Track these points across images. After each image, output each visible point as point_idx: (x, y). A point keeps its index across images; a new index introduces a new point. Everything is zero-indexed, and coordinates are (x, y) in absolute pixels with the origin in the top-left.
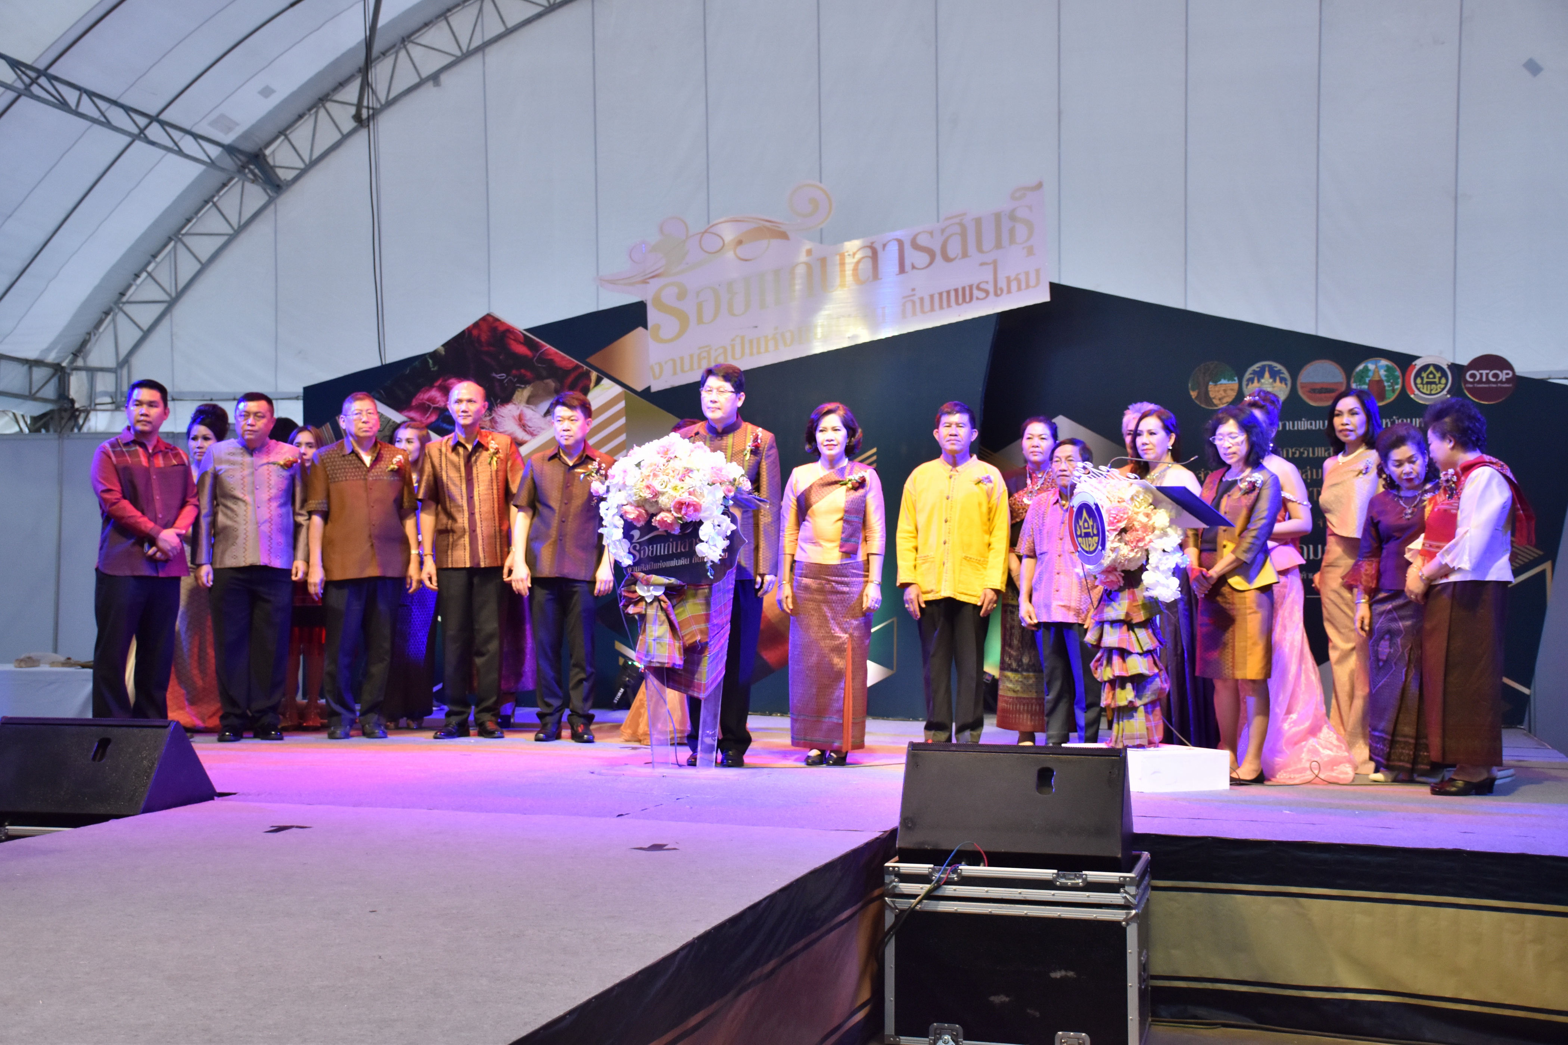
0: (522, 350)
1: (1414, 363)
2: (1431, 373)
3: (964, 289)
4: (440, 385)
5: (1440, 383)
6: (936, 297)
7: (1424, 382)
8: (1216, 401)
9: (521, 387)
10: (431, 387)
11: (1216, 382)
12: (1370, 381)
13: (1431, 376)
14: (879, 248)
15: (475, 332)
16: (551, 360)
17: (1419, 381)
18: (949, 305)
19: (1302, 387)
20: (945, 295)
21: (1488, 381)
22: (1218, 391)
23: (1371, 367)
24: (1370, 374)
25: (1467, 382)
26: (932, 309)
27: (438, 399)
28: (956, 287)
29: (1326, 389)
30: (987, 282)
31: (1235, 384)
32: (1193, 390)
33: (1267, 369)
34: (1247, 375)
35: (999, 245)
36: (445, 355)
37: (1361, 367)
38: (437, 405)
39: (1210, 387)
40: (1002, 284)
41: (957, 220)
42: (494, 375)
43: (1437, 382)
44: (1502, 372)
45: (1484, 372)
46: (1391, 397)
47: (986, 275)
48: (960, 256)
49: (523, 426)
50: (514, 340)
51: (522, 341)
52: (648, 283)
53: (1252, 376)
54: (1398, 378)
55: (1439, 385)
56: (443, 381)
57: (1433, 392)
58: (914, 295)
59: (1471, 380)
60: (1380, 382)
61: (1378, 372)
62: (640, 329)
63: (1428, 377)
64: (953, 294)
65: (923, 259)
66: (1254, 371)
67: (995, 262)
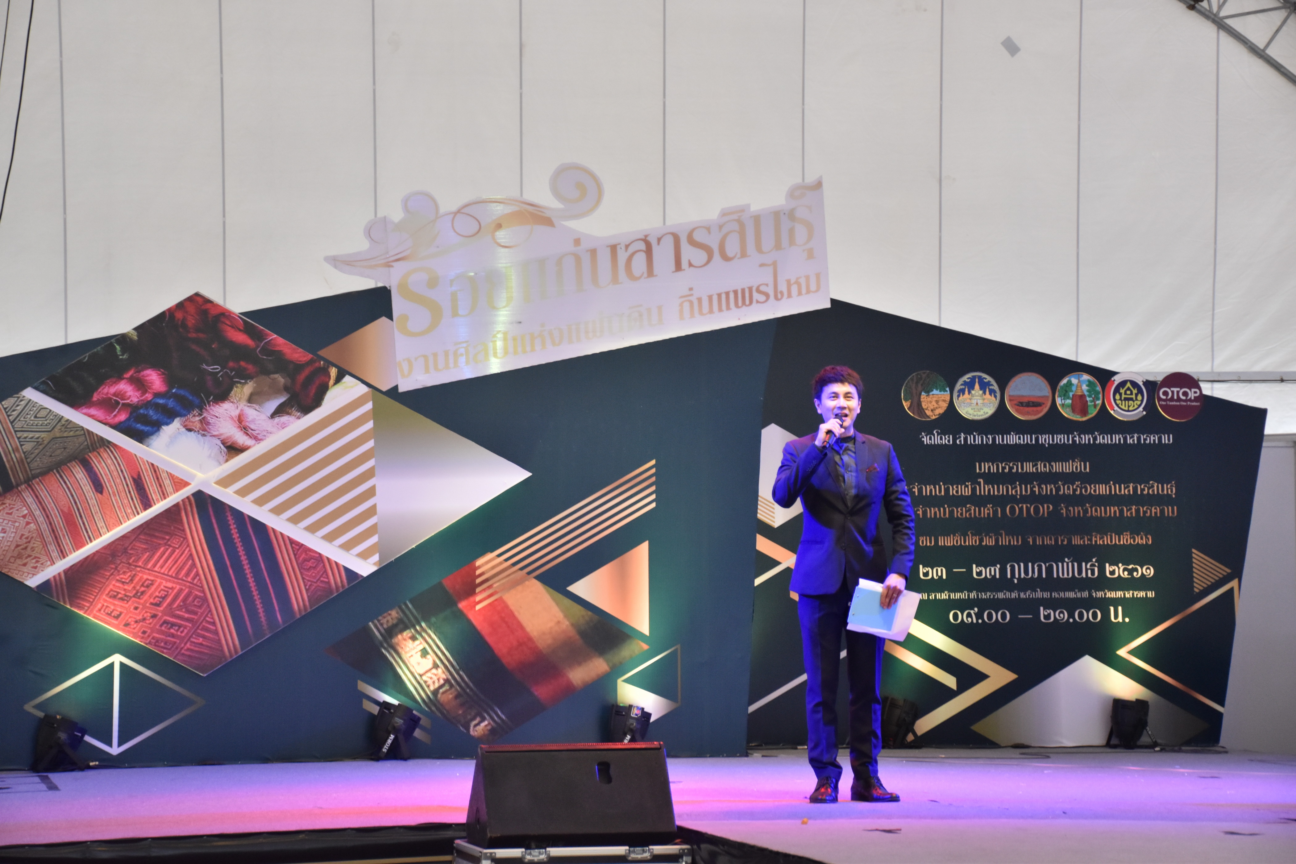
0: (241, 338)
1: (1113, 379)
2: (1128, 389)
3: (743, 291)
4: (132, 376)
5: (1136, 399)
6: (715, 299)
7: (1123, 399)
8: (928, 413)
9: (240, 383)
10: (120, 378)
11: (928, 392)
12: (1073, 395)
13: (1128, 392)
14: (654, 242)
15: (179, 315)
16: (280, 352)
17: (1118, 397)
18: (728, 308)
19: (1010, 400)
20: (724, 296)
21: (1179, 399)
22: (931, 402)
23: (1074, 381)
24: (1074, 388)
25: (1160, 399)
26: (711, 311)
27: (128, 394)
28: (735, 289)
29: (1033, 402)
30: (767, 285)
31: (946, 395)
32: (906, 400)
33: (977, 380)
34: (958, 386)
35: (778, 246)
36: (138, 340)
37: (1065, 381)
38: (128, 401)
39: (922, 397)
40: (783, 287)
41: (735, 217)
42: (206, 367)
43: (1134, 399)
44: (1191, 391)
45: (1175, 390)
46: (1093, 412)
47: (764, 277)
48: (739, 256)
49: (245, 429)
50: (232, 327)
51: (242, 328)
52: (392, 266)
53: (963, 387)
54: (1099, 393)
55: (1136, 402)
56: (135, 373)
57: (1131, 408)
58: (692, 295)
59: (1164, 397)
60: (1082, 397)
61: (1081, 387)
62: (384, 320)
63: (1125, 394)
64: (732, 296)
65: (699, 256)
66: (965, 381)
67: (775, 264)
